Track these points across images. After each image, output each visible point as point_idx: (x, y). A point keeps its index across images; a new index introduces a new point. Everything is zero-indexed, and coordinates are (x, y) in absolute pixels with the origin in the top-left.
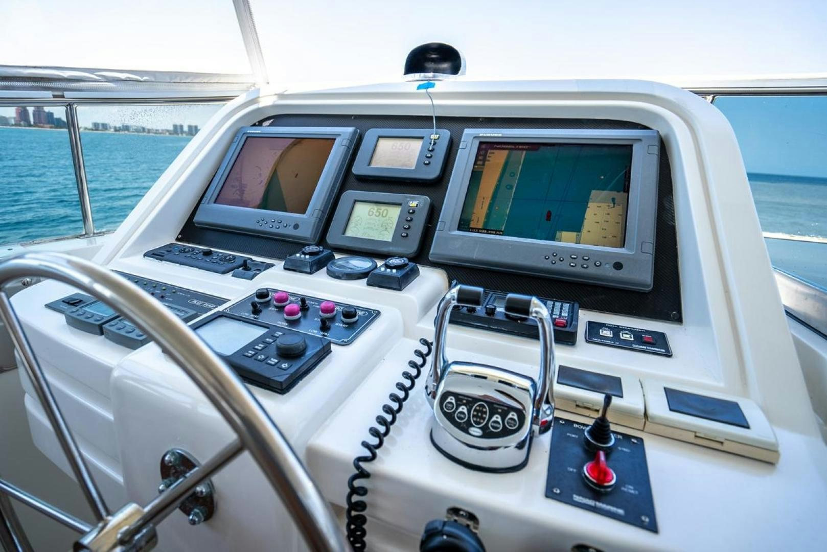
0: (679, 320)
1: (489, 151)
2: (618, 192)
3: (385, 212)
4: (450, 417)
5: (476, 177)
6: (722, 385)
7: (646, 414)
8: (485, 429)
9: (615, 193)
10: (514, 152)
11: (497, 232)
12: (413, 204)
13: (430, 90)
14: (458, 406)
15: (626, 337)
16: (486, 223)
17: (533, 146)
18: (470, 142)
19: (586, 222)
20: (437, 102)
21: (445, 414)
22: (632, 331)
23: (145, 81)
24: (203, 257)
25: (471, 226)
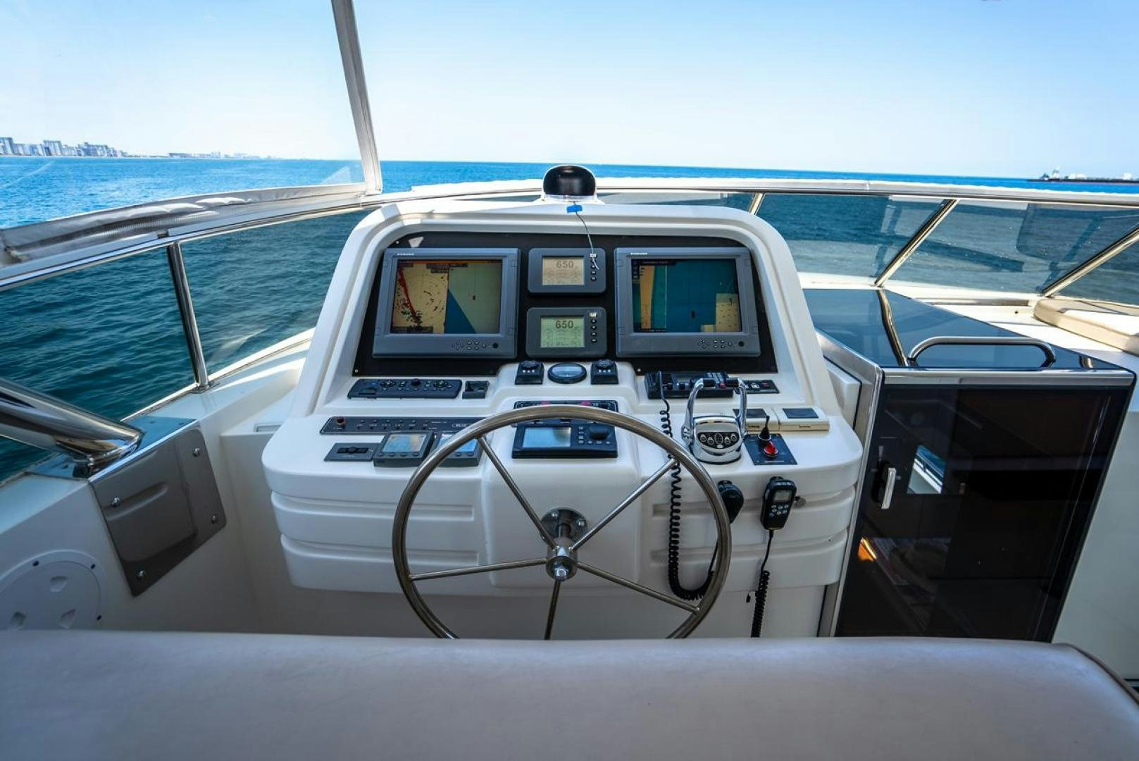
0: (776, 371)
1: (641, 267)
2: (732, 293)
3: (571, 323)
4: (706, 444)
5: (636, 288)
6: (803, 401)
7: (779, 423)
8: (724, 444)
9: (730, 295)
10: (659, 267)
11: (662, 330)
12: (594, 315)
13: (579, 213)
14: (707, 438)
15: (755, 386)
16: (652, 325)
17: (672, 262)
18: (625, 260)
19: (717, 317)
20: (588, 224)
21: (704, 443)
22: (757, 382)
23: (249, 203)
24: (412, 387)
25: (643, 328)
